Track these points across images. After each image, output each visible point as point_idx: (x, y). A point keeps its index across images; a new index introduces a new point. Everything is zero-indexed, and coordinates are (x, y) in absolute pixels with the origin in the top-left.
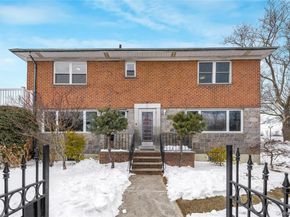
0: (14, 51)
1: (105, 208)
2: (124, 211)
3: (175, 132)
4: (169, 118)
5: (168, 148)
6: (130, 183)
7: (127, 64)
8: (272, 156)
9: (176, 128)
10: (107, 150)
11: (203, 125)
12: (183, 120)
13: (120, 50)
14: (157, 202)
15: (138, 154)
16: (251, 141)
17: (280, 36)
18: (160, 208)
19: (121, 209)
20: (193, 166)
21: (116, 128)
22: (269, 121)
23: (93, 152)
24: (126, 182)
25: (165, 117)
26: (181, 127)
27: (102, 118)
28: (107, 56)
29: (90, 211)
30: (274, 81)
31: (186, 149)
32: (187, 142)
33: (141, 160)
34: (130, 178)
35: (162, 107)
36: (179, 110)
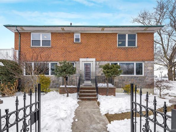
0: (6, 26)
1: (66, 118)
2: (76, 120)
3: (104, 75)
4: (100, 67)
5: (100, 85)
6: (78, 105)
7: (75, 35)
8: (160, 89)
9: (105, 73)
10: (64, 86)
11: (120, 71)
12: (109, 69)
13: (71, 26)
14: (94, 115)
15: (82, 88)
16: (148, 81)
17: (166, 18)
18: (96, 118)
19: (74, 119)
20: (115, 95)
21: (70, 73)
22: (160, 69)
23: (55, 87)
24: (76, 105)
25: (98, 66)
26: (108, 72)
27: (62, 67)
28: (63, 30)
29: (58, 120)
30: (162, 45)
31: (110, 85)
32: (111, 81)
33: (84, 92)
34: (78, 102)
35: (96, 61)
36: (106, 63)
